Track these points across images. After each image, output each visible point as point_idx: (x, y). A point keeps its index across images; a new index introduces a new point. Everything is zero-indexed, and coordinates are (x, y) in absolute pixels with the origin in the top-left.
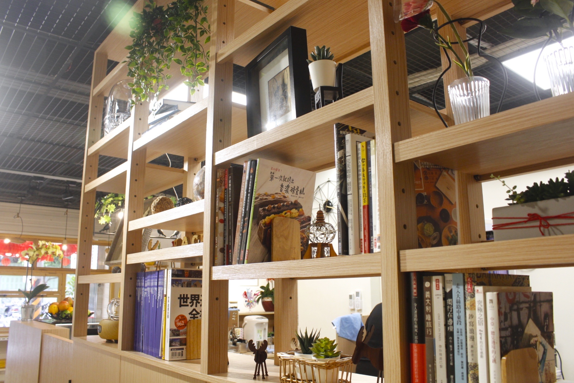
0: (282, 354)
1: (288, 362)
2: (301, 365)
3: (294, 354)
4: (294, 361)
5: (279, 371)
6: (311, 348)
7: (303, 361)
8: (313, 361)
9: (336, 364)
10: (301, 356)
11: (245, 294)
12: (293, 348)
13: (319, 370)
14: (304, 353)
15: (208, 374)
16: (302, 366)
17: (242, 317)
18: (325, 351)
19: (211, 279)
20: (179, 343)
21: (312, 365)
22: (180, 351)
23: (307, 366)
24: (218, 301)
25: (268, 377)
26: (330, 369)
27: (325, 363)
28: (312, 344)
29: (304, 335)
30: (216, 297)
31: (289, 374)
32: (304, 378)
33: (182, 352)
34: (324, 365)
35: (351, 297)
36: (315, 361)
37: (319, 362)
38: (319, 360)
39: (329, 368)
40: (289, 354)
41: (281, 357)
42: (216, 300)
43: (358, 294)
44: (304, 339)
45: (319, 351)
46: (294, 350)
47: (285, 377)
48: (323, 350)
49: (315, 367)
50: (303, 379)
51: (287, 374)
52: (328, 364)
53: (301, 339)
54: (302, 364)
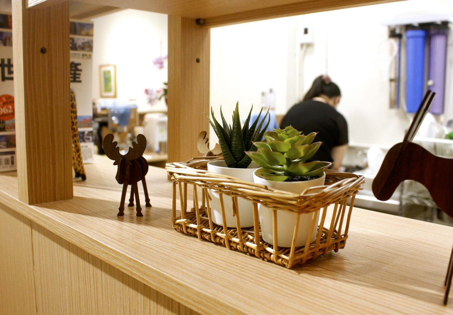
0: (177, 167)
1: (192, 186)
2: (224, 196)
3: (205, 167)
4: (207, 185)
5: (172, 195)
6: (249, 154)
7: (230, 188)
8: (258, 187)
9: (325, 199)
10: (223, 173)
11: (147, 91)
12: (201, 152)
13: (275, 212)
14: (230, 166)
15: (31, 203)
16: (228, 200)
17: (142, 116)
18: (289, 162)
19: (26, 8)
20: (5, 143)
21: (256, 199)
22: (9, 157)
23: (240, 199)
24: (46, 55)
25: (152, 210)
26: (308, 212)
27: (297, 195)
28: (254, 143)
29: (230, 123)
30: (41, 47)
31: (194, 210)
32: (232, 222)
33: (13, 158)
34: (294, 202)
35: (263, 94)
36: (266, 188)
37: (276, 193)
38: (274, 187)
39: (307, 209)
40: (193, 166)
41: (175, 174)
42: (41, 54)
43: (271, 91)
44: (232, 132)
45: (274, 161)
46: (205, 156)
47: (185, 220)
48: (282, 159)
49: (265, 204)
50: (229, 225)
51: (189, 210)
52: (305, 198)
53: (221, 131)
54: (228, 194)
